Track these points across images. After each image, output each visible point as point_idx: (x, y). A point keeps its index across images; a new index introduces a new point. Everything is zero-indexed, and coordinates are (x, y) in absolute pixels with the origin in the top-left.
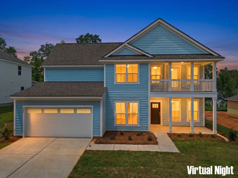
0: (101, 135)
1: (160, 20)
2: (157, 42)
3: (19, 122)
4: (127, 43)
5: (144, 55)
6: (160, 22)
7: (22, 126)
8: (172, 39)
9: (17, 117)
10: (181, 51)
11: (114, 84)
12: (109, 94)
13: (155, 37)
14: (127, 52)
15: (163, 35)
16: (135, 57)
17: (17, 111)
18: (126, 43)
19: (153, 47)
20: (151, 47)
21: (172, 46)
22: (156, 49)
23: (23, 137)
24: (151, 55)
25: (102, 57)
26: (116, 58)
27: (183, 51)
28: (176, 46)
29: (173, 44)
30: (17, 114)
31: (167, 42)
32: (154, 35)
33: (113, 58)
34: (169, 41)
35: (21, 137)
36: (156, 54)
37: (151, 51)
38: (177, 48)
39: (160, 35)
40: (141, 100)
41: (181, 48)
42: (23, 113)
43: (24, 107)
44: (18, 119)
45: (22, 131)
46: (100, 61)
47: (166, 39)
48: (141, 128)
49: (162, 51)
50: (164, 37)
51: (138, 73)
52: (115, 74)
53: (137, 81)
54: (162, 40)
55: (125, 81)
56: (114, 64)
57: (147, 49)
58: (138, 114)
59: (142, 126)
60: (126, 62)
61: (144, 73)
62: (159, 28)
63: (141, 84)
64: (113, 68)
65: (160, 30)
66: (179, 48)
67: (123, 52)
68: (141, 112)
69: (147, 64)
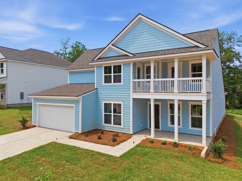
1: (140, 16)
2: (139, 39)
5: (126, 55)
6: (140, 18)
7: (36, 118)
8: (154, 34)
10: (163, 46)
11: (103, 85)
12: (99, 94)
13: (137, 35)
14: (112, 53)
15: (144, 31)
18: (110, 44)
19: (135, 45)
20: (133, 45)
21: (153, 42)
22: (138, 47)
24: (132, 54)
25: (92, 60)
27: (165, 46)
28: (158, 41)
29: (154, 39)
31: (148, 38)
32: (136, 32)
33: (102, 60)
34: (151, 37)
37: (133, 50)
38: (158, 44)
39: (142, 31)
40: (125, 101)
41: (163, 43)
42: (37, 109)
45: (36, 122)
46: (90, 64)
47: (148, 35)
48: (124, 129)
49: (143, 49)
50: (145, 33)
51: (122, 74)
52: (103, 75)
53: (120, 82)
54: (144, 36)
55: (111, 82)
56: (102, 66)
57: (129, 48)
58: (122, 115)
59: (125, 127)
60: (112, 63)
61: (127, 73)
62: (141, 24)
63: (124, 85)
64: (102, 69)
65: (142, 26)
66: (161, 44)
67: (109, 53)
68: (124, 113)
69: (130, 64)
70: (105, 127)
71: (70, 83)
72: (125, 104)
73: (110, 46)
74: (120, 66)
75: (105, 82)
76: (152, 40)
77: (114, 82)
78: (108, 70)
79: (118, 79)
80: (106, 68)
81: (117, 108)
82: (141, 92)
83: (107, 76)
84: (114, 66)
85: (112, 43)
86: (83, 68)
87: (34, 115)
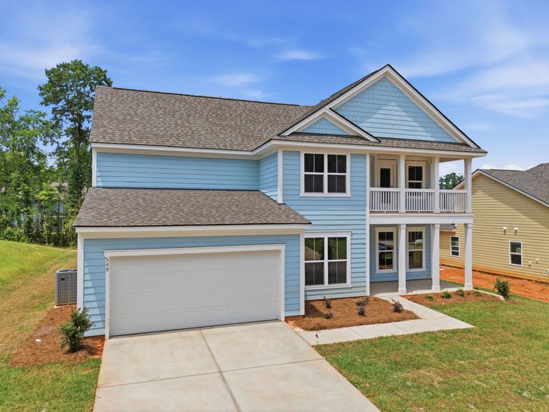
0: (302, 312)
1: (388, 69)
2: (382, 112)
3: (93, 298)
4: (330, 109)
5: (359, 137)
6: (387, 73)
7: (102, 307)
8: (407, 109)
9: (89, 284)
10: (421, 134)
11: (301, 195)
13: (378, 102)
14: (327, 127)
15: (391, 98)
16: (345, 140)
17: (86, 268)
18: (327, 107)
19: (376, 121)
20: (371, 120)
22: (381, 126)
23: (107, 337)
24: (375, 138)
25: (279, 135)
26: (307, 138)
27: (425, 134)
28: (414, 124)
30: (88, 277)
31: (398, 113)
32: (376, 97)
33: (299, 137)
34: (402, 113)
35: (102, 338)
36: (382, 135)
38: (414, 129)
39: (387, 98)
40: (354, 232)
41: (421, 129)
42: (107, 274)
43: (108, 254)
44: (92, 291)
45: (103, 321)
46: (273, 142)
47: (397, 108)
48: (353, 290)
50: (393, 104)
51: (348, 175)
52: (303, 173)
54: (391, 108)
55: (321, 190)
56: (299, 152)
57: (367, 125)
58: (348, 260)
59: (354, 285)
60: (326, 149)
61: (358, 174)
62: (386, 84)
63: (353, 198)
64: (299, 160)
65: (387, 89)
66: (418, 129)
67: (318, 126)
68: (354, 256)
69: (364, 156)
70: (308, 293)
71: (101, 184)
72: (354, 237)
73: (326, 109)
74: (345, 157)
75: (307, 190)
76: (403, 118)
77: (330, 190)
78: (313, 162)
79: (338, 185)
80: (308, 157)
81: (338, 246)
82: (383, 212)
83: (312, 175)
84: (329, 156)
85: (331, 105)
86: (167, 144)
87: (88, 291)
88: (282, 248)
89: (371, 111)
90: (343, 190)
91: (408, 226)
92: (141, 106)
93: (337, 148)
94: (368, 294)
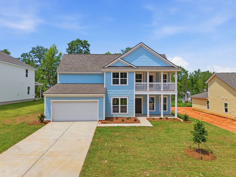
0: (104, 119)
1: (141, 44)
3: (48, 111)
5: (131, 67)
6: (141, 45)
7: (50, 114)
8: (150, 56)
9: (47, 108)
10: (155, 64)
11: (111, 85)
12: (108, 92)
13: (138, 55)
14: (120, 64)
15: (143, 53)
16: (125, 68)
18: (119, 58)
20: (136, 61)
23: (51, 121)
24: (136, 66)
25: (103, 67)
26: (112, 68)
27: (157, 64)
28: (152, 61)
30: (47, 106)
31: (146, 58)
33: (110, 68)
34: (148, 58)
35: (50, 121)
36: (139, 66)
37: (136, 64)
42: (51, 106)
43: (51, 101)
44: (47, 110)
45: (50, 117)
46: (101, 70)
47: (146, 56)
48: (129, 115)
49: (143, 64)
50: (144, 55)
51: (127, 79)
52: (112, 78)
53: (126, 84)
54: (143, 56)
55: (118, 84)
56: (111, 72)
57: (133, 62)
58: (127, 106)
59: (130, 113)
60: (120, 71)
61: (131, 78)
62: (141, 48)
63: (129, 86)
64: (111, 75)
65: (142, 50)
66: (154, 62)
67: (117, 64)
68: (129, 104)
69: (133, 72)
70: (113, 115)
71: (60, 83)
72: (129, 98)
74: (126, 73)
75: (113, 84)
77: (121, 84)
78: (115, 75)
79: (124, 82)
80: (114, 74)
81: (124, 101)
82: (141, 90)
83: (115, 79)
84: (121, 73)
85: (121, 57)
86: (77, 71)
87: (47, 111)
88: (98, 100)
89: (136, 58)
90: (126, 83)
91: (150, 95)
92: (74, 59)
93: (124, 70)
94: (134, 116)
